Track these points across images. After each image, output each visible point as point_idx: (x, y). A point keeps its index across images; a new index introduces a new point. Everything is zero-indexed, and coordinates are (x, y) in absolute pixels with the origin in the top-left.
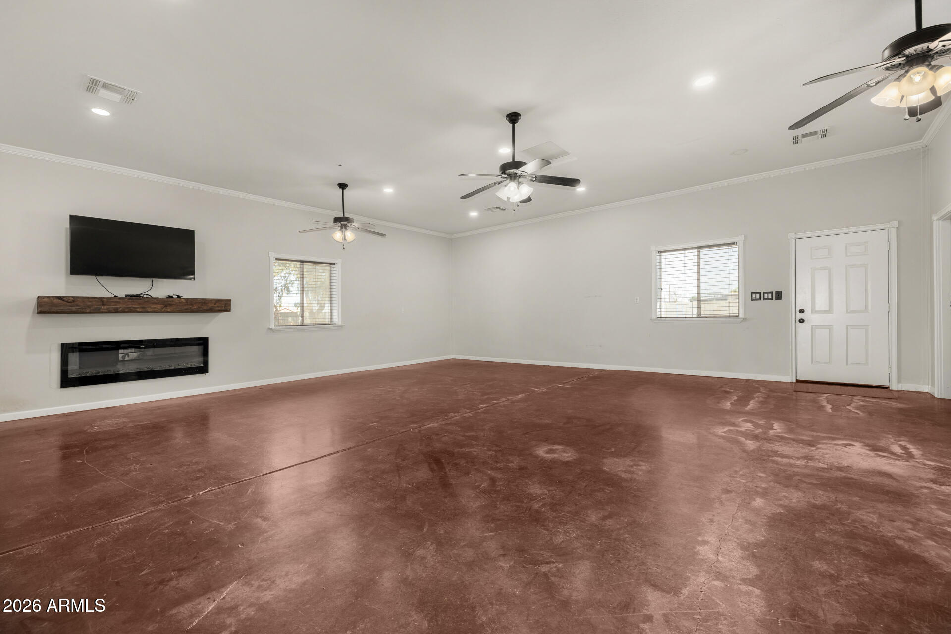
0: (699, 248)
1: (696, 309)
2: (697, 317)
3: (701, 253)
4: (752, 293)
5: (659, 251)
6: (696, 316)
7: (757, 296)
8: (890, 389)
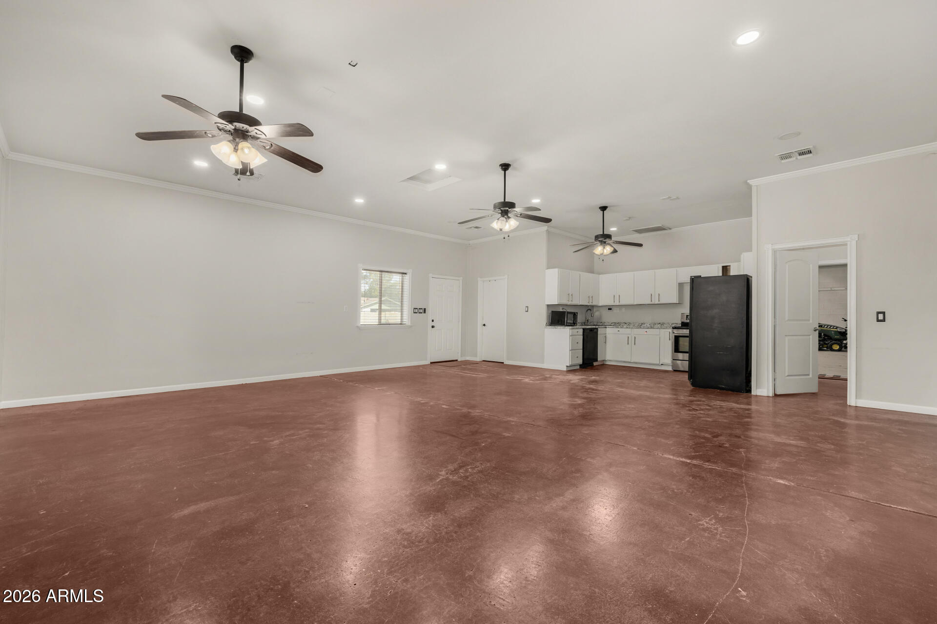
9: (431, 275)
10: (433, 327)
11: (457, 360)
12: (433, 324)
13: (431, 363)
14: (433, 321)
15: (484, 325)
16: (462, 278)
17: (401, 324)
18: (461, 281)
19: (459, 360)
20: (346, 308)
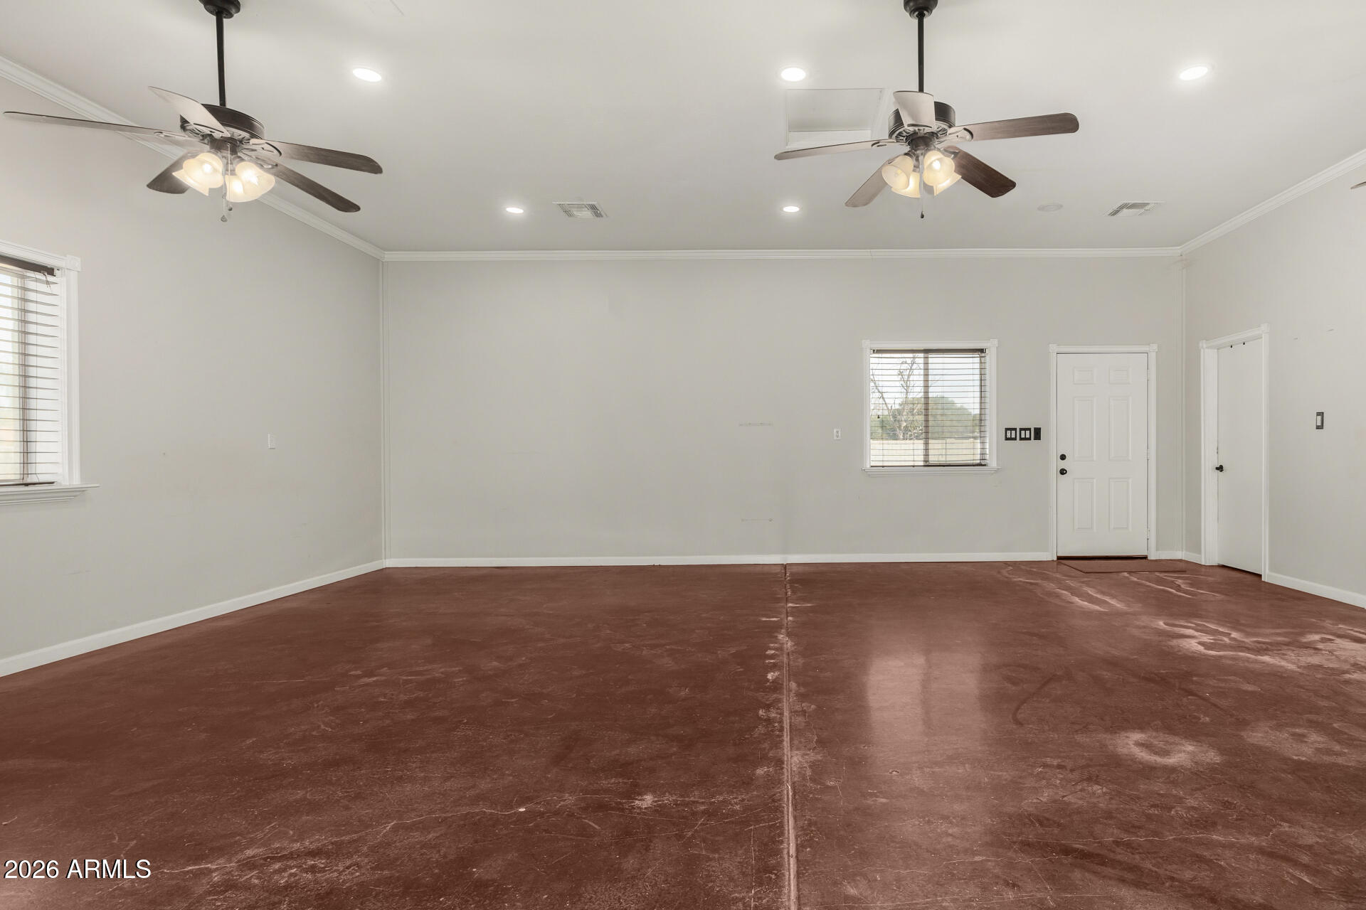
0: (927, 351)
1: (922, 452)
2: (924, 466)
3: (930, 360)
4: (1007, 429)
5: (874, 351)
6: (922, 464)
7: (1011, 434)
8: (1149, 558)
9: (1054, 348)
10: (1063, 472)
11: (1145, 558)
12: (1063, 464)
13: (1059, 558)
14: (1063, 457)
15: (1220, 468)
16: (1155, 347)
17: (980, 465)
18: (1153, 356)
19: (1152, 557)
20: (837, 432)
